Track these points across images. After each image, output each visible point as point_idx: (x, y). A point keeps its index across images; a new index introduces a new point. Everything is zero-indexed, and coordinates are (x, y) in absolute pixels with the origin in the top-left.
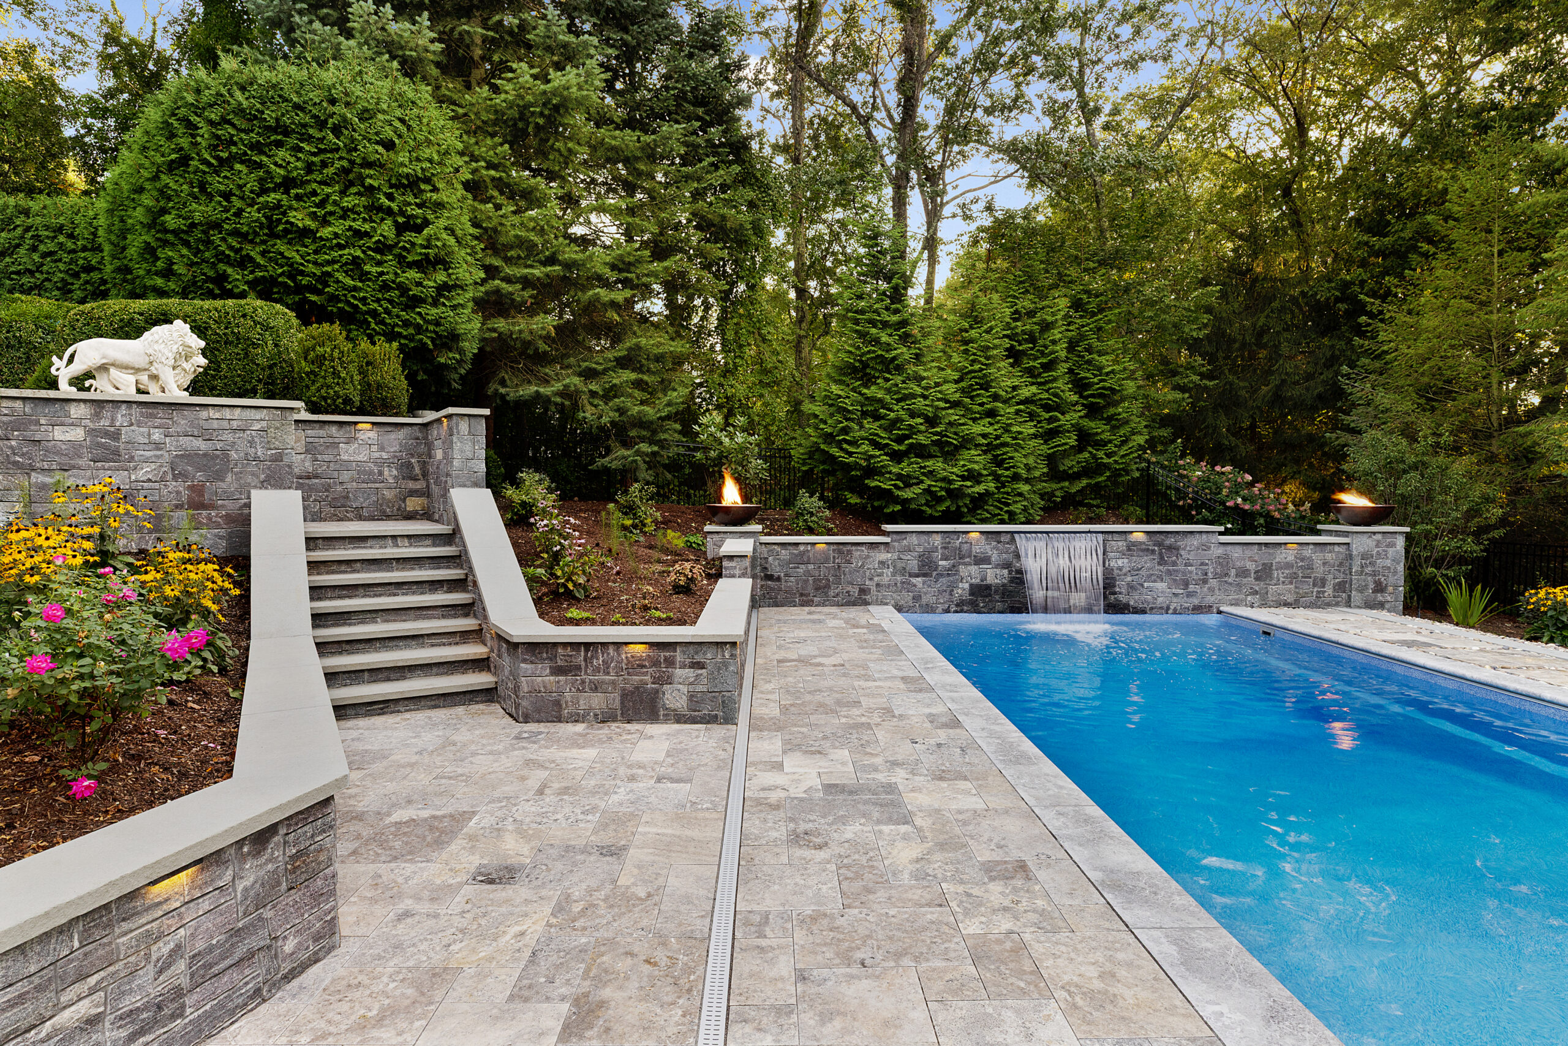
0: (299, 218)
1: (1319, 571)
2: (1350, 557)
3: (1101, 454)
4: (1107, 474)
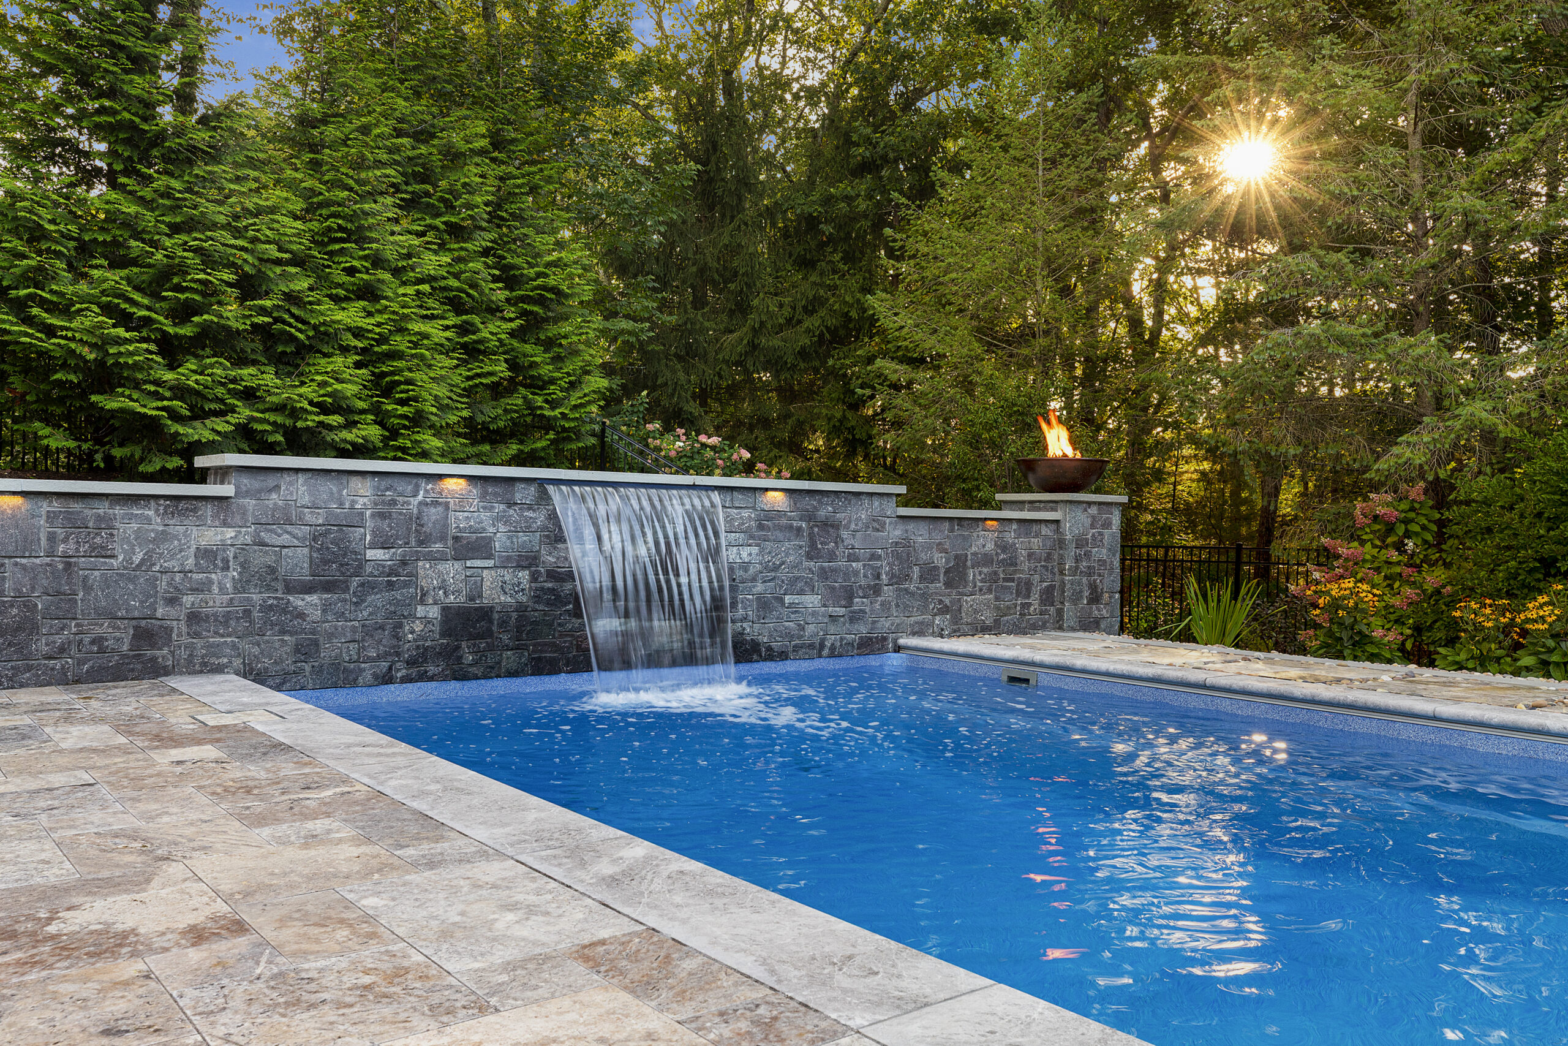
2: (1061, 543)
3: (539, 401)
4: (551, 435)
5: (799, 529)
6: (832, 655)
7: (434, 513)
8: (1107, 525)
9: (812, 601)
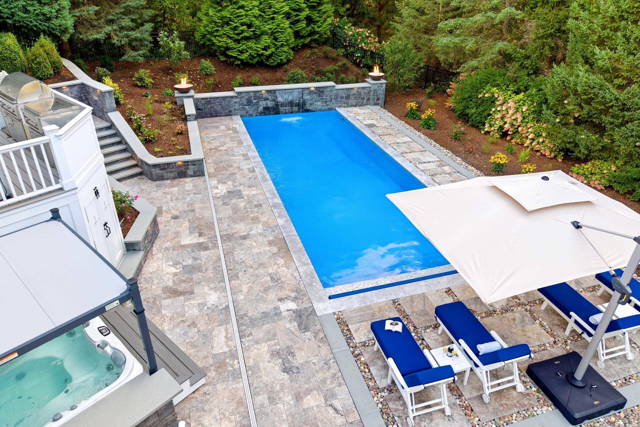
1: (363, 95)
2: (371, 91)
3: (316, 27)
4: (318, 35)
5: (317, 93)
6: (323, 110)
7: (261, 95)
8: (382, 87)
9: (319, 103)
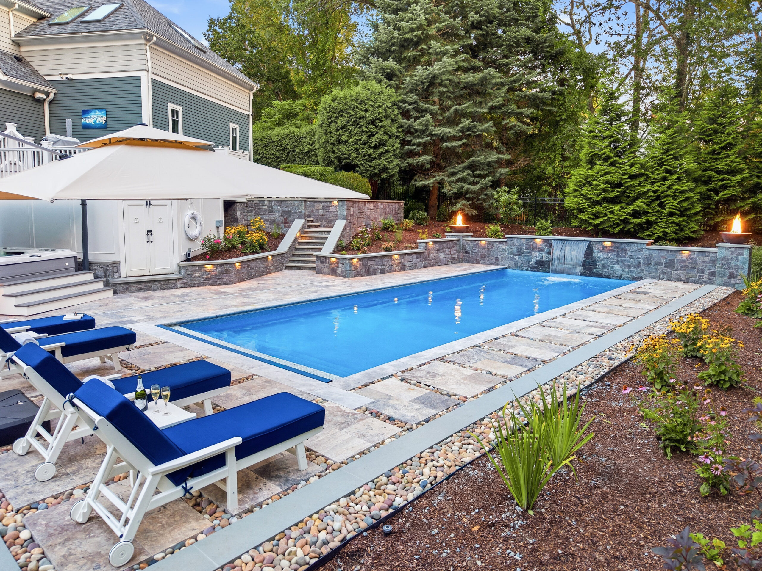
0: (343, 138)
1: (700, 266)
2: (716, 259)
5: (614, 250)
6: (624, 279)
7: (535, 244)
